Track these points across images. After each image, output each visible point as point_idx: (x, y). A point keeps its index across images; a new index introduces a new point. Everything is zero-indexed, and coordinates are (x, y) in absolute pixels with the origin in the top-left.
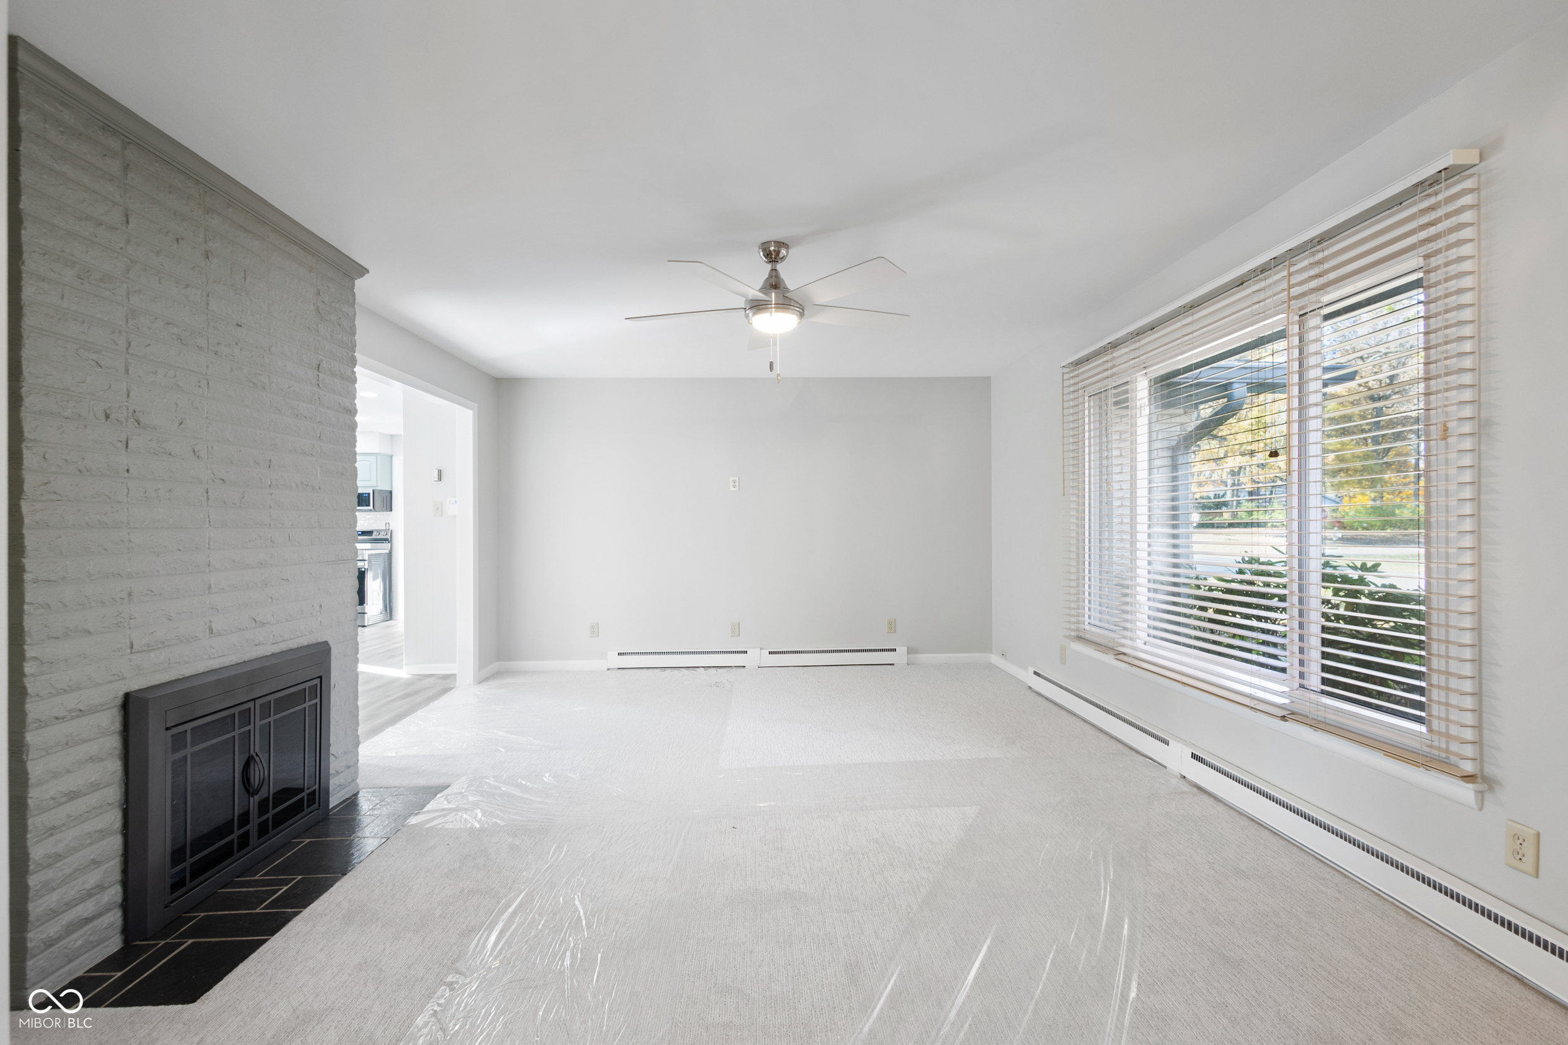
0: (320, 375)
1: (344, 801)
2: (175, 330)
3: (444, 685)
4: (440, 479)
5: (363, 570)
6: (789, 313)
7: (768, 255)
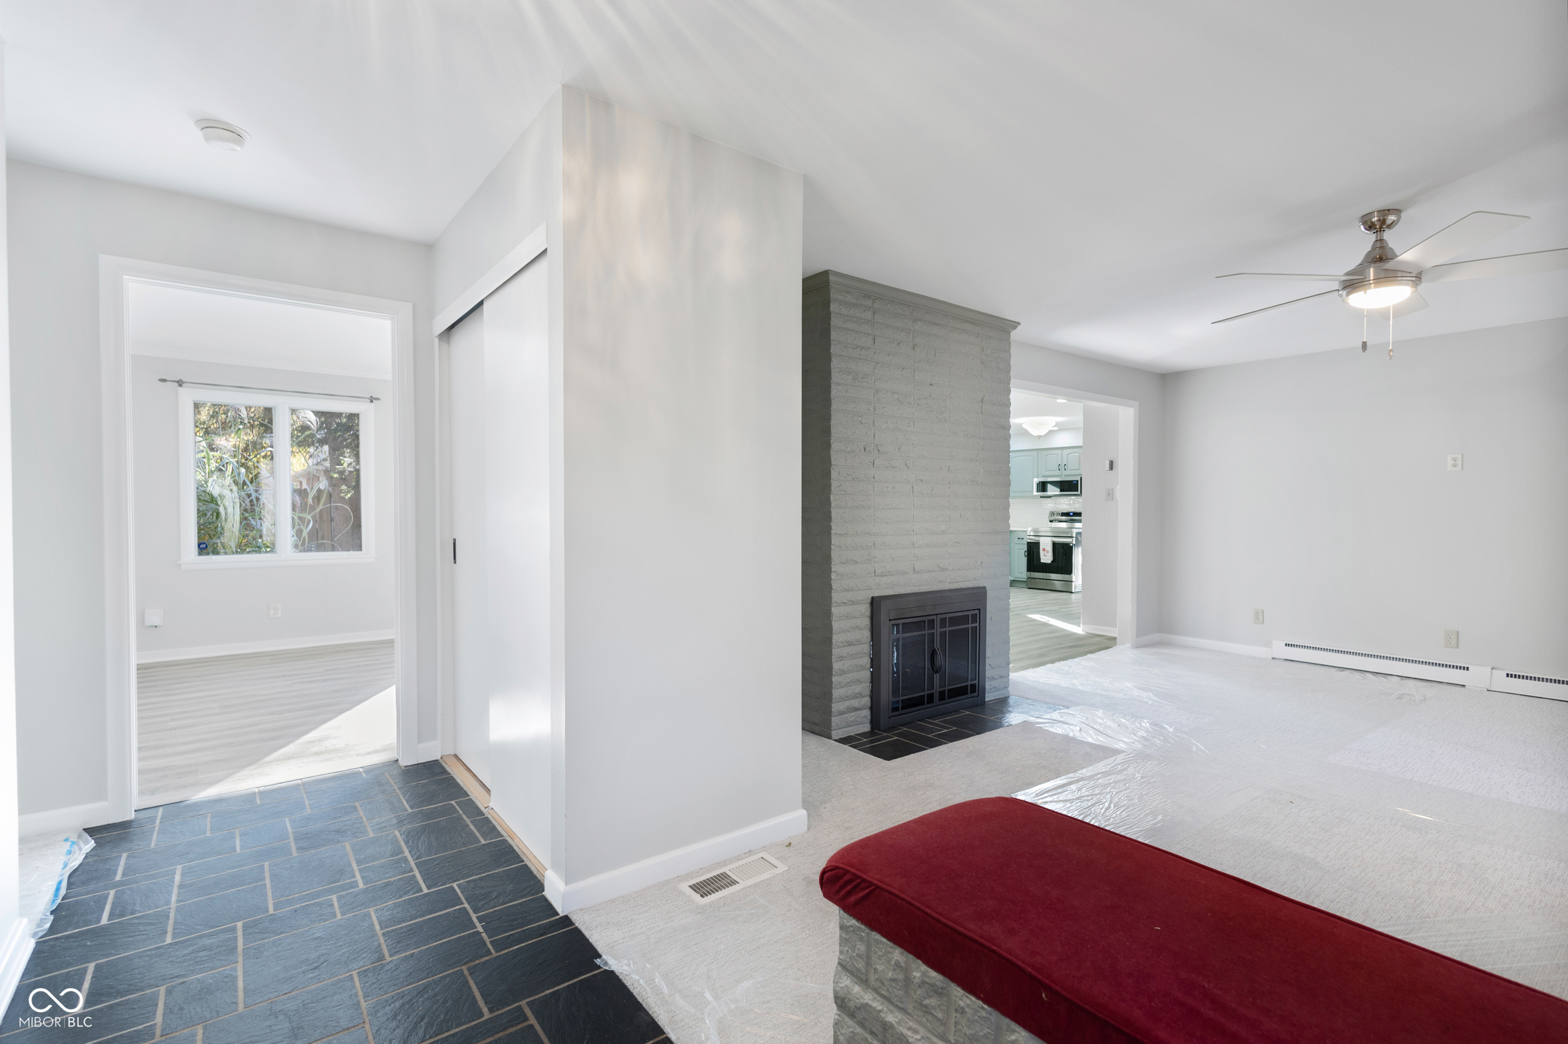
0: (983, 405)
1: (998, 699)
2: (896, 396)
3: (1108, 643)
4: (1111, 468)
5: (1071, 545)
6: (1400, 284)
7: (1370, 227)
